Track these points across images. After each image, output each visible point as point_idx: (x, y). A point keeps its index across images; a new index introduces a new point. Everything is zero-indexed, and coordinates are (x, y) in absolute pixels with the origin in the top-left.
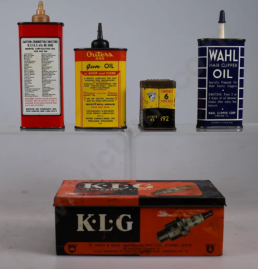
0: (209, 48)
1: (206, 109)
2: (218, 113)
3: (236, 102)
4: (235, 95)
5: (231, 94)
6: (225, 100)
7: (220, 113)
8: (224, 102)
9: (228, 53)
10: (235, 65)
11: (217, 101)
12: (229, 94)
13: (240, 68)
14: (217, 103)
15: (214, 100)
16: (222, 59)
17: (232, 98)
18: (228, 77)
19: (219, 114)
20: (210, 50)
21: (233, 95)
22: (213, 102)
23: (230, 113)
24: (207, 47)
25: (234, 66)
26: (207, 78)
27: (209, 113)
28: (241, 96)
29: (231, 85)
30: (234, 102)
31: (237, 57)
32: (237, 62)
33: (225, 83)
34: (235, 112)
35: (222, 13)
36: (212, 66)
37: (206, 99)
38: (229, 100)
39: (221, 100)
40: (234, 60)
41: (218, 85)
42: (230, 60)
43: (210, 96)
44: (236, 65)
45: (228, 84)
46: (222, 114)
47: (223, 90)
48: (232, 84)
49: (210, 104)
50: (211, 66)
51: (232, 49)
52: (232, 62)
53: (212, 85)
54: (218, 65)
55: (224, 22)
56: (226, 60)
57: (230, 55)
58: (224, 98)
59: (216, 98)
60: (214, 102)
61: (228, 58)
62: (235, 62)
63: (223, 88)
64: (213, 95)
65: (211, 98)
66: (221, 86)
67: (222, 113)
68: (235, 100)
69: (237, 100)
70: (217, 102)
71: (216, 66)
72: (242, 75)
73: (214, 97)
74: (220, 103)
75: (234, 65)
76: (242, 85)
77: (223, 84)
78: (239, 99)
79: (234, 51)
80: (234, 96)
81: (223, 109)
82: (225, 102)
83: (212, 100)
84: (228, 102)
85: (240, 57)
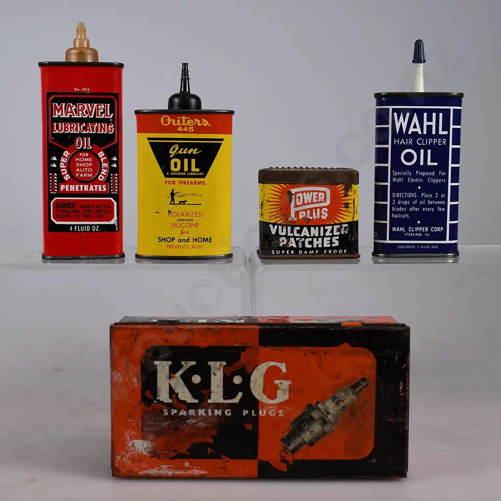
0: (394, 110)
1: (388, 222)
2: (411, 229)
3: (443, 210)
4: (443, 196)
5: (434, 195)
6: (423, 206)
7: (414, 230)
8: (421, 209)
9: (430, 119)
10: (442, 140)
11: (408, 206)
12: (431, 195)
13: (451, 146)
14: (408, 212)
15: (403, 206)
16: (418, 130)
17: (436, 203)
18: (429, 163)
19: (412, 232)
20: (395, 114)
21: (440, 196)
22: (401, 209)
23: (433, 229)
24: (391, 108)
25: (440, 143)
26: (389, 165)
27: (394, 229)
28: (455, 197)
29: (434, 177)
30: (440, 209)
31: (446, 127)
32: (447, 137)
33: (424, 174)
34: (442, 228)
35: (418, 45)
36: (400, 142)
37: (388, 203)
38: (430, 206)
39: (416, 206)
40: (441, 132)
41: (410, 177)
42: (434, 133)
43: (394, 198)
44: (444, 141)
45: (429, 176)
46: (418, 232)
47: (419, 188)
48: (437, 176)
49: (395, 213)
50: (397, 143)
51: (438, 112)
52: (437, 136)
53: (398, 177)
54: (411, 141)
55: (423, 61)
56: (425, 133)
57: (433, 123)
58: (421, 203)
59: (406, 203)
60: (403, 209)
61: (429, 128)
62: (443, 136)
63: (419, 184)
64: (401, 196)
65: (396, 202)
66: (416, 180)
67: (417, 229)
68: (441, 206)
69: (445, 206)
70: (408, 209)
71: (406, 143)
72: (456, 160)
73: (403, 199)
74: (414, 212)
75: (440, 140)
76: (455, 178)
77: (419, 177)
78: (449, 203)
79: (441, 114)
80: (440, 199)
81: (419, 222)
82: (424, 209)
83: (399, 206)
84: (429, 209)
85: (452, 127)
